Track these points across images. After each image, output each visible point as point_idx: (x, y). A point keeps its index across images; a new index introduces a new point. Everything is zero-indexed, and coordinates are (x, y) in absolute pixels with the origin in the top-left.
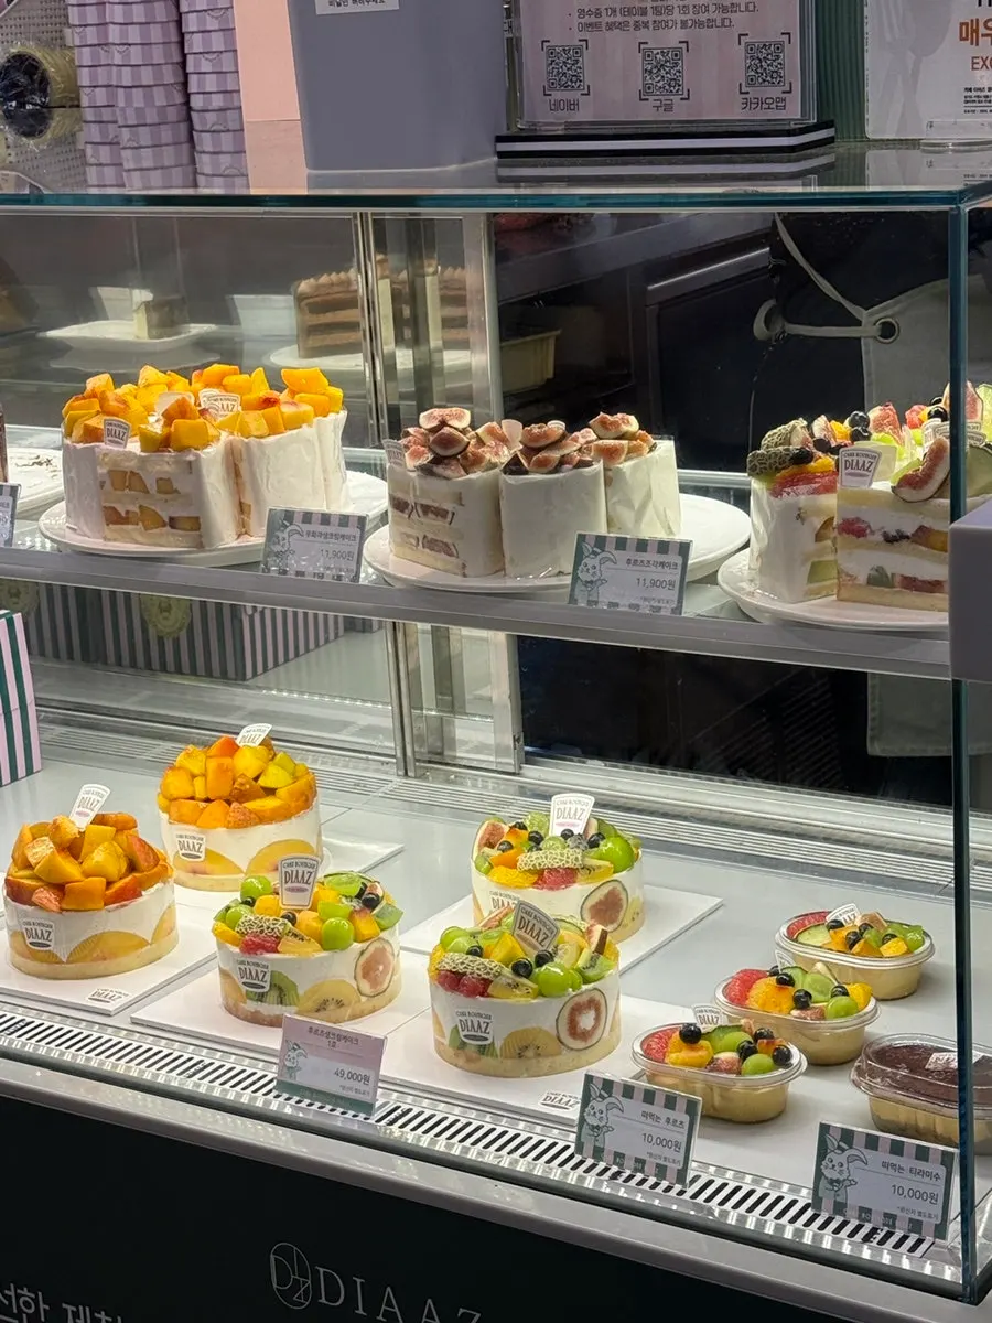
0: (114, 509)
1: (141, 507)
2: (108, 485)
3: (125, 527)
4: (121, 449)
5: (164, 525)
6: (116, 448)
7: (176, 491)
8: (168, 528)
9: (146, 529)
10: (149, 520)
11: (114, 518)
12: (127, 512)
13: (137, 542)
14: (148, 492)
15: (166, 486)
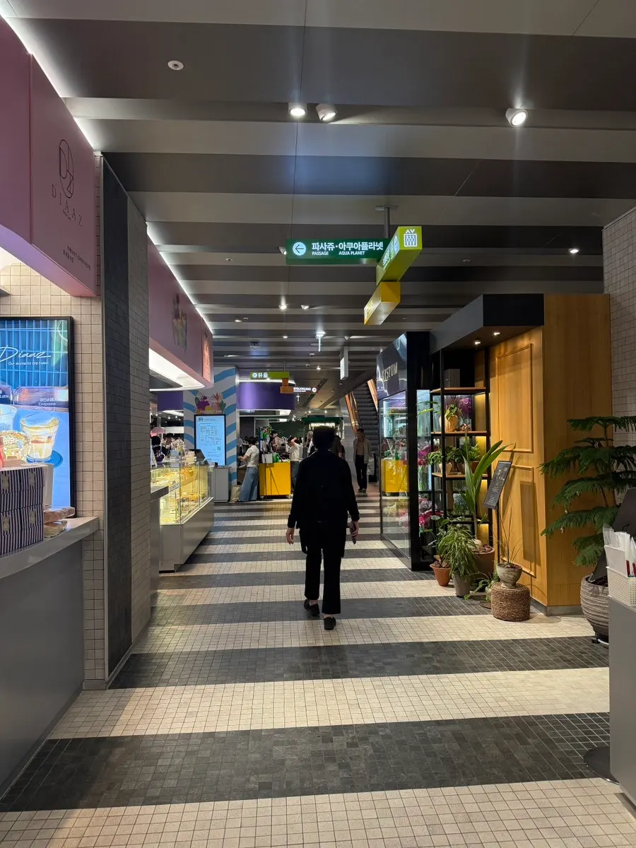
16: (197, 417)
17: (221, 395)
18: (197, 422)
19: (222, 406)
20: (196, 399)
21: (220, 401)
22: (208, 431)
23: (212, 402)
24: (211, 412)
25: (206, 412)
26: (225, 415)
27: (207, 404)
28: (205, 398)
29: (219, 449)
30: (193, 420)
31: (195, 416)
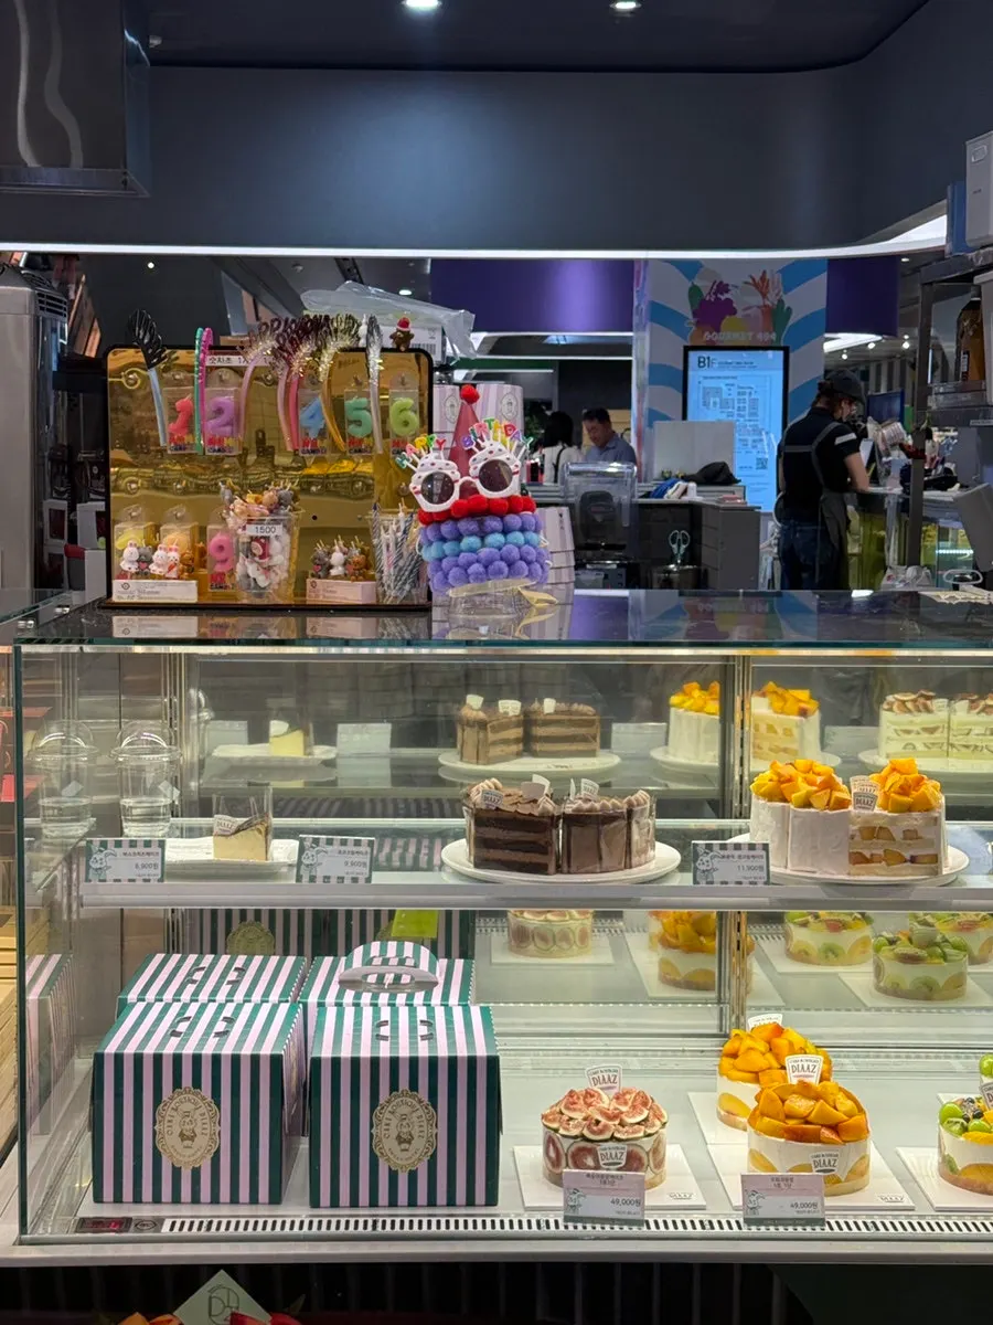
0: (860, 853)
1: (885, 851)
2: (857, 838)
3: (869, 865)
4: (870, 812)
5: (906, 861)
6: (866, 812)
7: (921, 838)
8: (909, 864)
9: (888, 865)
10: (893, 858)
11: (858, 859)
12: (872, 855)
13: (877, 875)
14: (894, 840)
15: (911, 835)
16: (693, 356)
17: (778, 277)
18: (690, 373)
19: (776, 315)
20: (694, 291)
21: (772, 300)
22: (725, 404)
23: (746, 301)
24: (742, 339)
25: (725, 337)
26: (786, 351)
27: (729, 309)
28: (722, 288)
29: (762, 464)
30: (681, 367)
31: (687, 349)
